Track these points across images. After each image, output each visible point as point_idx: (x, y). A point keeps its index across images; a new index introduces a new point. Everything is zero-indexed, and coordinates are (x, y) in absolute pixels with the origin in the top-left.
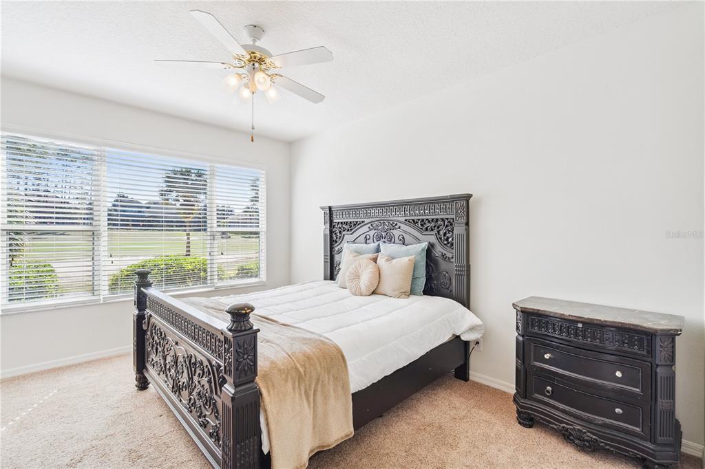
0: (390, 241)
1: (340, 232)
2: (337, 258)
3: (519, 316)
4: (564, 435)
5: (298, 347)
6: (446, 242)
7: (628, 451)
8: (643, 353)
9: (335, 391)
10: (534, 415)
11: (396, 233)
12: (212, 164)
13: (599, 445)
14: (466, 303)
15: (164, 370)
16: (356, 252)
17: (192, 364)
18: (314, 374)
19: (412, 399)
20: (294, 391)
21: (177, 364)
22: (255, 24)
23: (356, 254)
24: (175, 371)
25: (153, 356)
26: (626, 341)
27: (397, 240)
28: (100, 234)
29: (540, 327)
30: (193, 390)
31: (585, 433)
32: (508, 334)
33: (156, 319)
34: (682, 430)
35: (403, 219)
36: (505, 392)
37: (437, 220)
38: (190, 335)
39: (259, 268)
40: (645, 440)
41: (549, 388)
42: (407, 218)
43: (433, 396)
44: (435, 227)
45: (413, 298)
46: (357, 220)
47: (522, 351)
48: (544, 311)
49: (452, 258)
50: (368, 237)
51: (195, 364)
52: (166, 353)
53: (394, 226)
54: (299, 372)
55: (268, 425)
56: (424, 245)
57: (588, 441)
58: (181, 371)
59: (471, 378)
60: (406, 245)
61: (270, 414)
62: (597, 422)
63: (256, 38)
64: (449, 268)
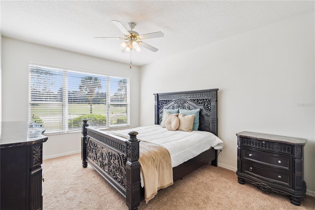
0: (183, 108)
1: (162, 104)
2: (160, 115)
3: (239, 139)
4: (257, 187)
5: (152, 149)
6: (207, 109)
7: (283, 193)
8: (289, 153)
9: (166, 166)
10: (245, 179)
11: (186, 105)
12: (109, 76)
13: (272, 191)
14: (216, 134)
15: (96, 159)
16: (169, 113)
17: (110, 156)
18: (158, 159)
19: (194, 173)
20: (152, 165)
21: (102, 156)
22: (132, 22)
23: (169, 114)
24: (102, 159)
25: (90, 154)
26: (283, 148)
27: (186, 108)
28: (65, 105)
29: (247, 143)
30: (111, 165)
31: (266, 186)
32: (234, 146)
33: (92, 139)
34: (307, 185)
35: (189, 99)
36: (232, 171)
37: (204, 99)
38: (109, 145)
39: (127, 120)
40: (291, 188)
41: (251, 168)
42: (190, 98)
43: (203, 172)
44: (203, 102)
45: (194, 132)
46: (169, 99)
47: (240, 153)
48: (249, 137)
49: (210, 115)
50: (174, 106)
51: (112, 155)
52: (97, 152)
53: (185, 102)
54: (153, 158)
55: (143, 177)
56: (198, 110)
57: (266, 189)
58: (105, 159)
59: (218, 165)
60: (191, 110)
61: (144, 173)
62: (271, 181)
63: (132, 27)
64: (208, 119)
